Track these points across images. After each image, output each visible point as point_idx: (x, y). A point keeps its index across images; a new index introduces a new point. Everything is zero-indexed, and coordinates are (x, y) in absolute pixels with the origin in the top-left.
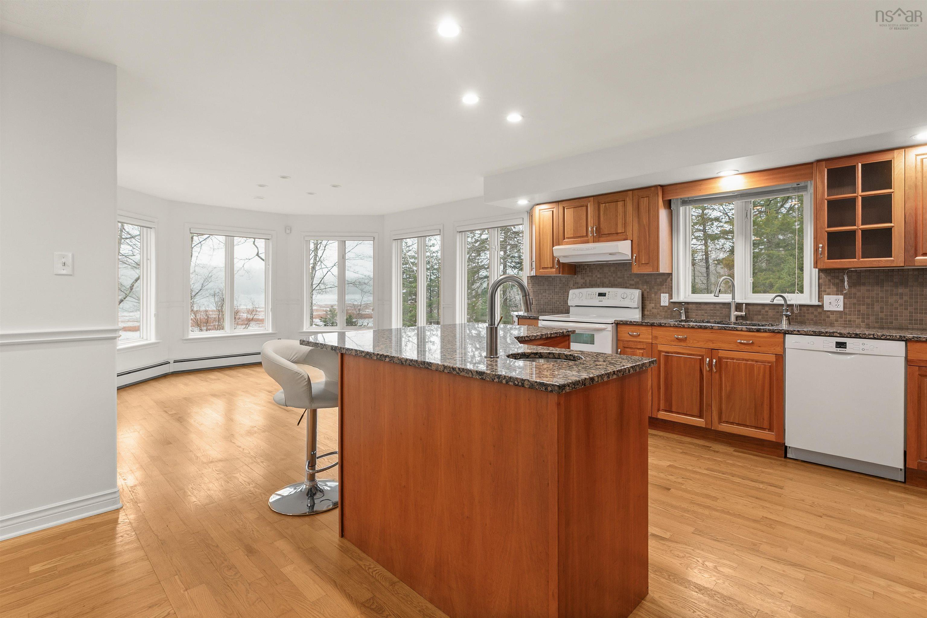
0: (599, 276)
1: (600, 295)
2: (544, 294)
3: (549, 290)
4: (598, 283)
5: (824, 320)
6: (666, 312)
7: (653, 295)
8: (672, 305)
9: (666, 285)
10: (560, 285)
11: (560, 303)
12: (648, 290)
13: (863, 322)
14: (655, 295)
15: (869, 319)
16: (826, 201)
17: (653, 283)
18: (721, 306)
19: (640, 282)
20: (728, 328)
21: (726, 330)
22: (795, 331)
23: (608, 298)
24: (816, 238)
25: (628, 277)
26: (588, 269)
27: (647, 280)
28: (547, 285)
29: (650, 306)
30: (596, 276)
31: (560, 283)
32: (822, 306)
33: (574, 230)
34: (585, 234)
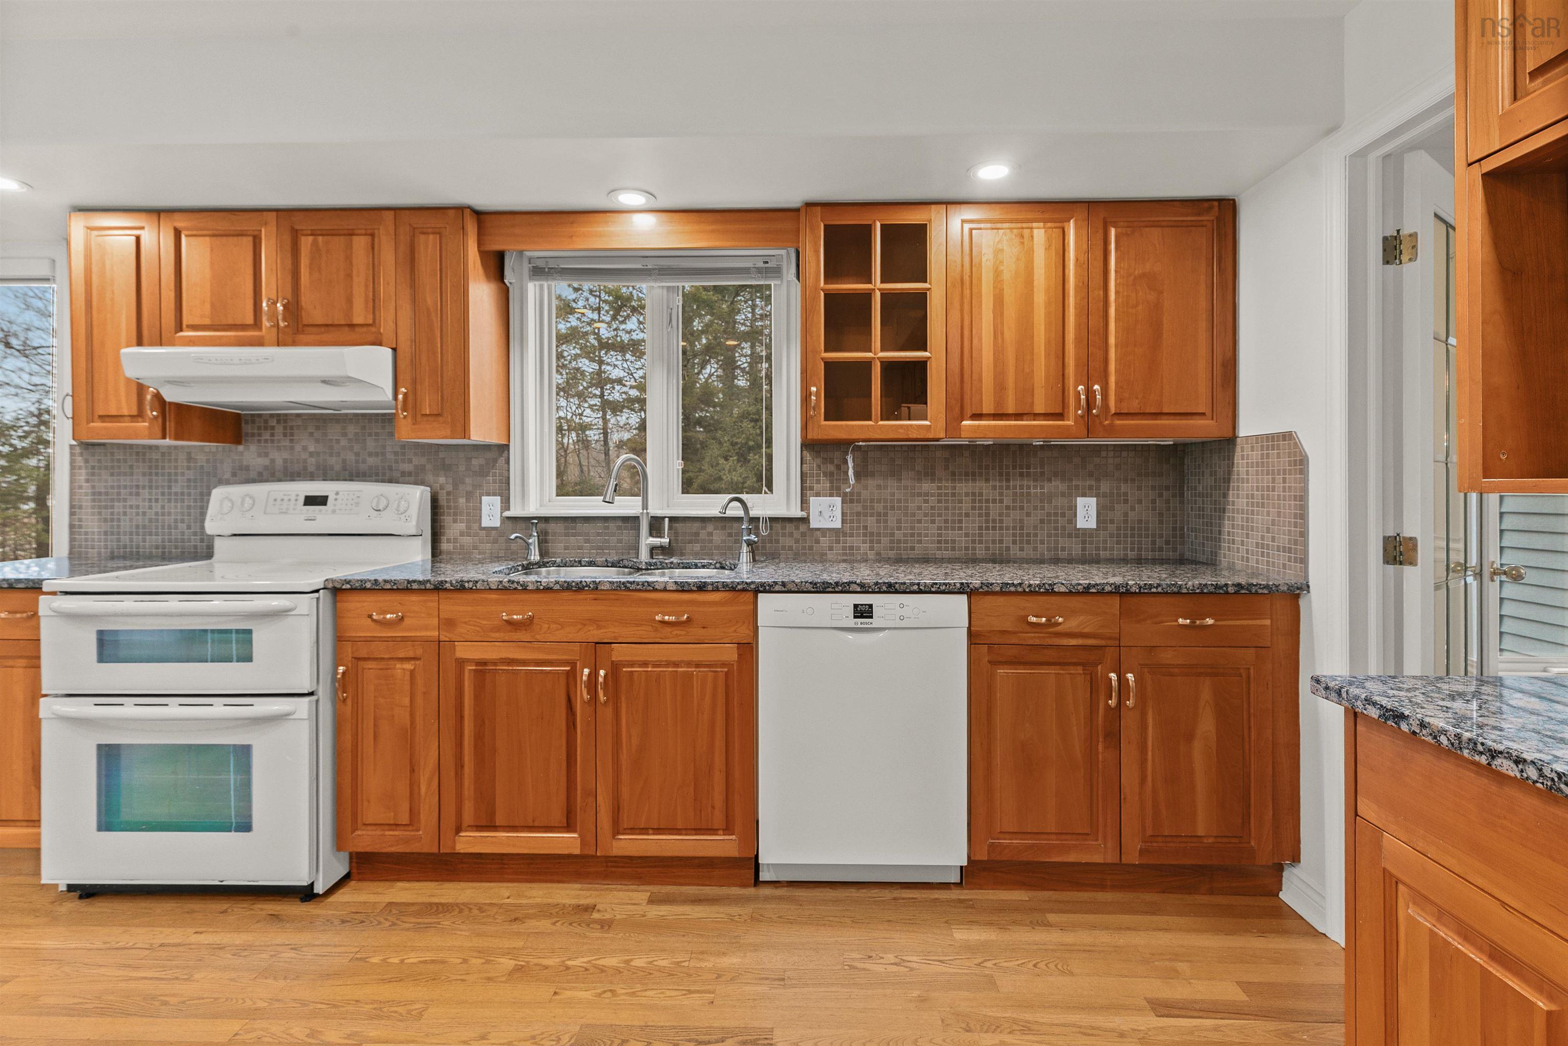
0: (312, 449)
1: (311, 501)
2: (133, 501)
3: (151, 487)
4: (311, 469)
5: (811, 548)
6: (495, 541)
7: (462, 501)
8: (509, 524)
9: (494, 475)
10: (190, 474)
11: (189, 527)
12: (449, 488)
14: (468, 500)
16: (822, 294)
17: (462, 468)
18: (620, 523)
19: (429, 467)
20: (633, 587)
21: (628, 589)
22: (776, 583)
23: (334, 512)
24: (804, 371)
25: (396, 453)
26: (279, 430)
27: (447, 462)
28: (144, 474)
29: (453, 528)
30: (305, 448)
31: (189, 468)
32: (805, 520)
33: (213, 305)
34: (250, 320)
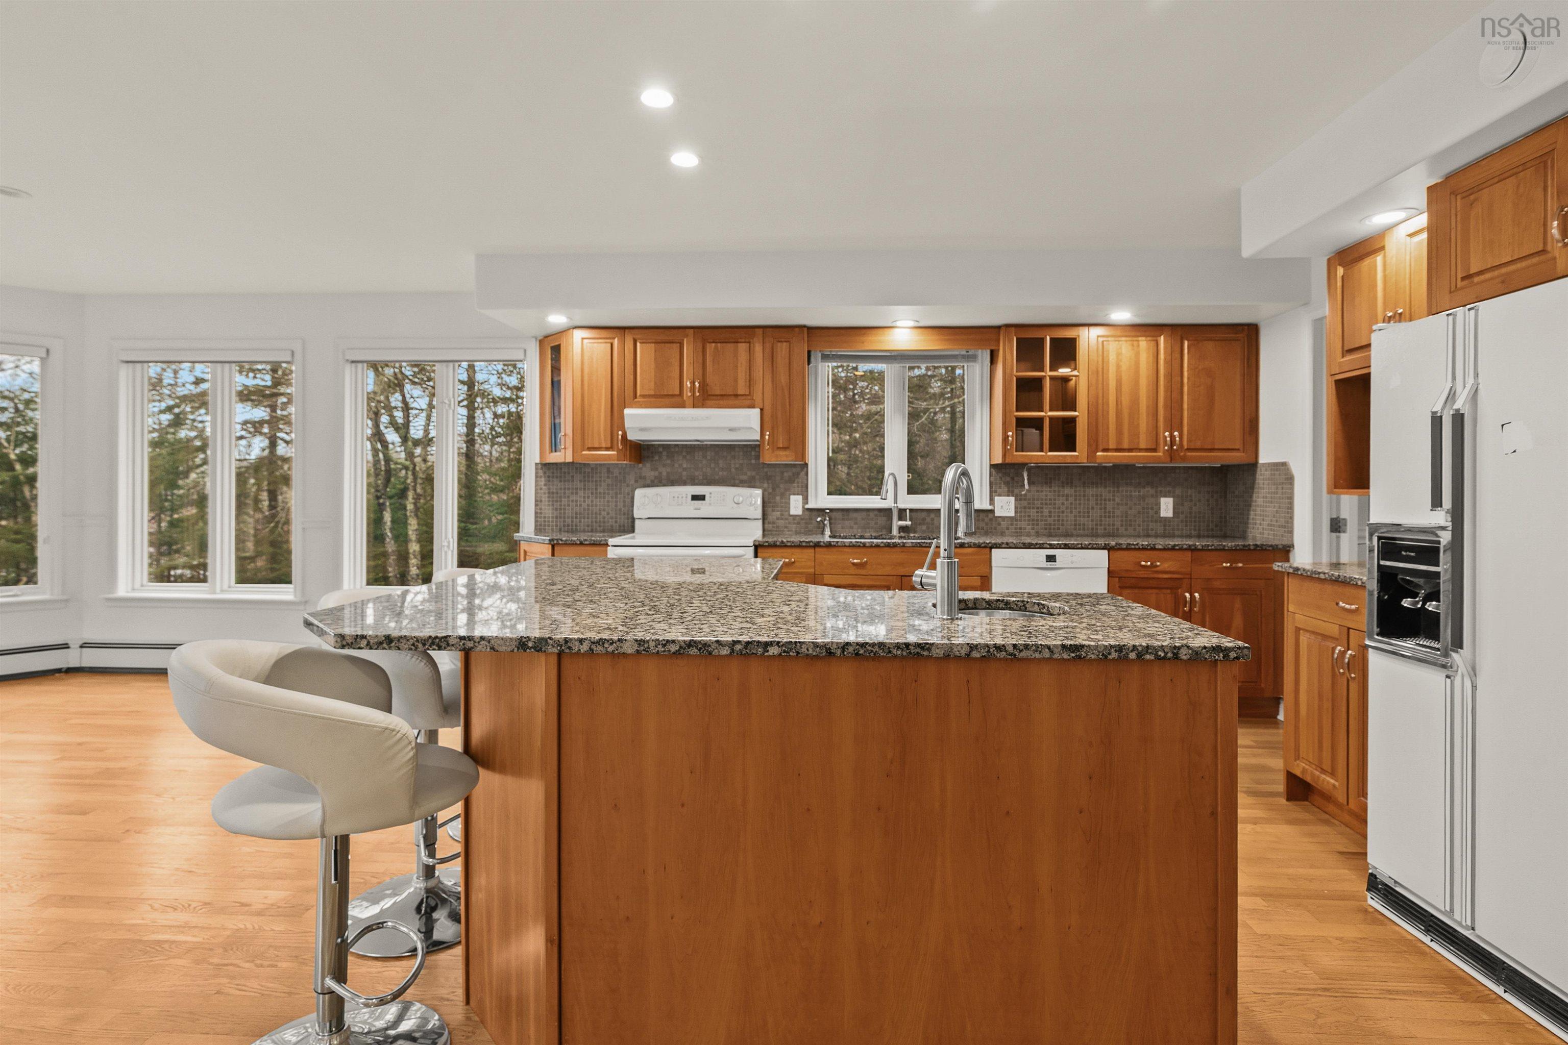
0: (685, 466)
1: (695, 498)
2: (574, 498)
3: (585, 489)
4: (684, 478)
5: (995, 529)
6: (799, 523)
7: (778, 498)
8: (807, 513)
9: (798, 483)
10: (609, 481)
11: (608, 514)
12: (770, 490)
13: (1033, 529)
14: (781, 498)
15: (1037, 525)
16: (1015, 378)
17: (778, 478)
18: (876, 512)
19: (757, 477)
22: (1003, 543)
23: (710, 504)
24: (1004, 423)
25: (736, 469)
26: (665, 453)
27: (769, 474)
28: (581, 481)
29: (774, 515)
30: (680, 465)
31: (608, 477)
32: (992, 511)
33: (655, 383)
34: (677, 392)
